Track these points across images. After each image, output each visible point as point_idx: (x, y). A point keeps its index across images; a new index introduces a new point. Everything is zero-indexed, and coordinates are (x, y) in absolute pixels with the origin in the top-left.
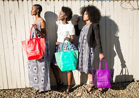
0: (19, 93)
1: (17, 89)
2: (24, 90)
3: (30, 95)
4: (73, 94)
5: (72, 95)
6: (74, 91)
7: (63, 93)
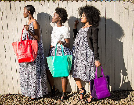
0: (10, 100)
1: (10, 94)
2: (17, 96)
3: (22, 102)
4: (68, 102)
5: (66, 102)
6: (69, 99)
7: (57, 101)
